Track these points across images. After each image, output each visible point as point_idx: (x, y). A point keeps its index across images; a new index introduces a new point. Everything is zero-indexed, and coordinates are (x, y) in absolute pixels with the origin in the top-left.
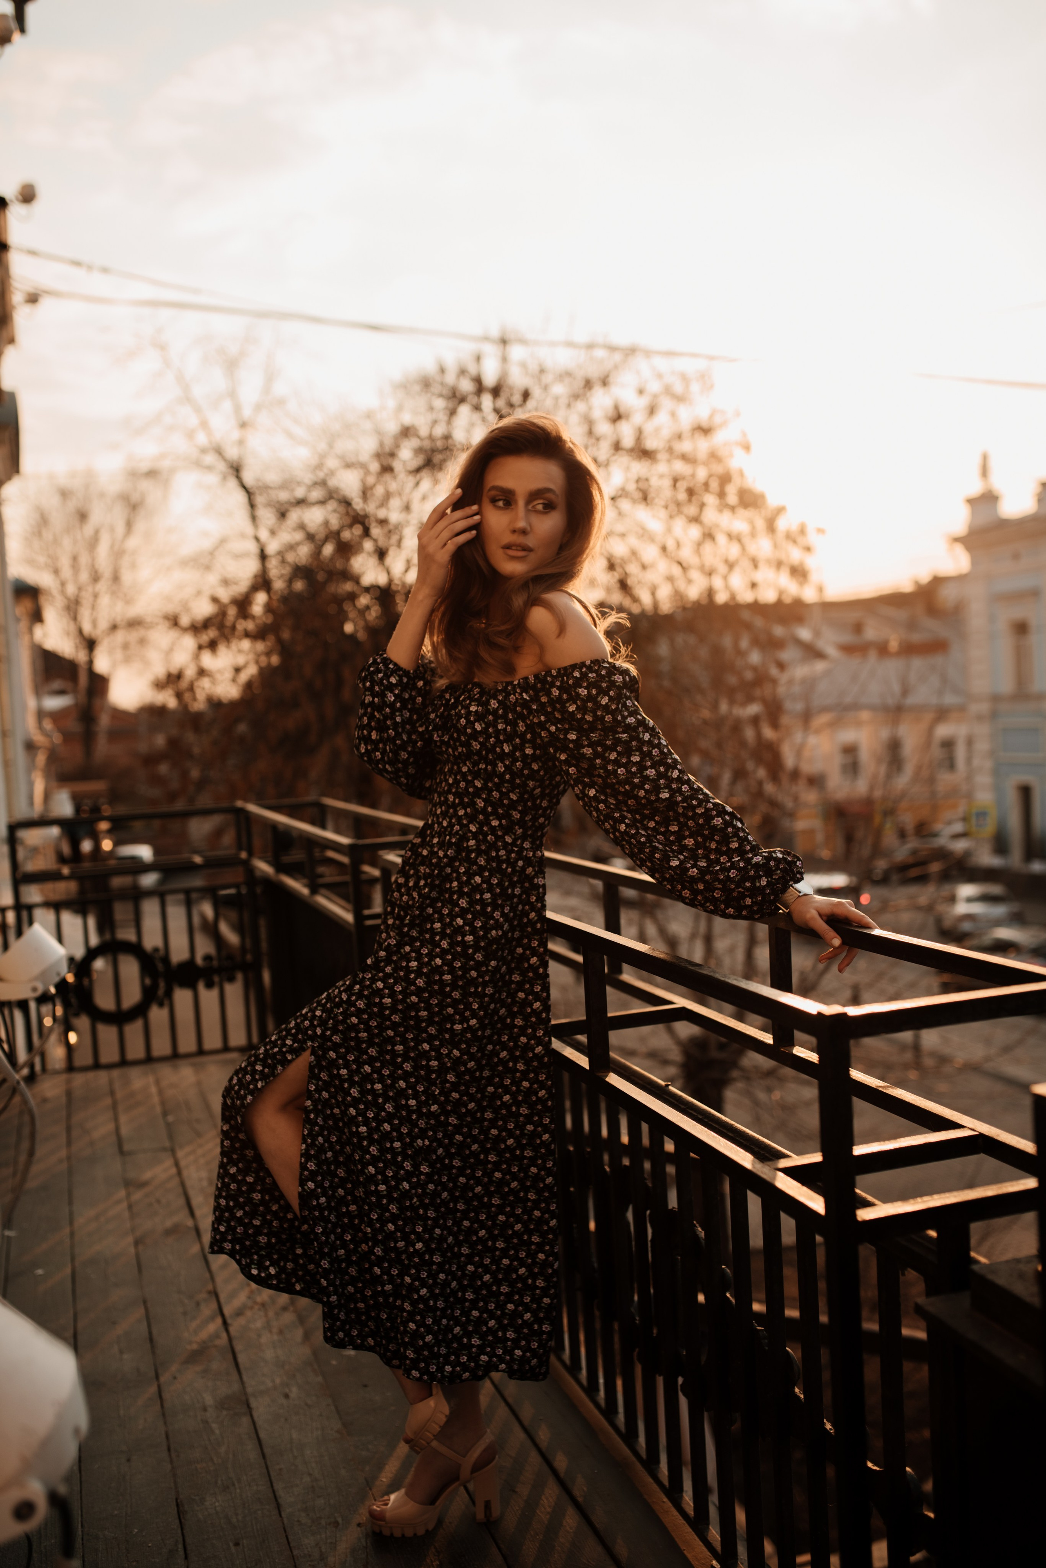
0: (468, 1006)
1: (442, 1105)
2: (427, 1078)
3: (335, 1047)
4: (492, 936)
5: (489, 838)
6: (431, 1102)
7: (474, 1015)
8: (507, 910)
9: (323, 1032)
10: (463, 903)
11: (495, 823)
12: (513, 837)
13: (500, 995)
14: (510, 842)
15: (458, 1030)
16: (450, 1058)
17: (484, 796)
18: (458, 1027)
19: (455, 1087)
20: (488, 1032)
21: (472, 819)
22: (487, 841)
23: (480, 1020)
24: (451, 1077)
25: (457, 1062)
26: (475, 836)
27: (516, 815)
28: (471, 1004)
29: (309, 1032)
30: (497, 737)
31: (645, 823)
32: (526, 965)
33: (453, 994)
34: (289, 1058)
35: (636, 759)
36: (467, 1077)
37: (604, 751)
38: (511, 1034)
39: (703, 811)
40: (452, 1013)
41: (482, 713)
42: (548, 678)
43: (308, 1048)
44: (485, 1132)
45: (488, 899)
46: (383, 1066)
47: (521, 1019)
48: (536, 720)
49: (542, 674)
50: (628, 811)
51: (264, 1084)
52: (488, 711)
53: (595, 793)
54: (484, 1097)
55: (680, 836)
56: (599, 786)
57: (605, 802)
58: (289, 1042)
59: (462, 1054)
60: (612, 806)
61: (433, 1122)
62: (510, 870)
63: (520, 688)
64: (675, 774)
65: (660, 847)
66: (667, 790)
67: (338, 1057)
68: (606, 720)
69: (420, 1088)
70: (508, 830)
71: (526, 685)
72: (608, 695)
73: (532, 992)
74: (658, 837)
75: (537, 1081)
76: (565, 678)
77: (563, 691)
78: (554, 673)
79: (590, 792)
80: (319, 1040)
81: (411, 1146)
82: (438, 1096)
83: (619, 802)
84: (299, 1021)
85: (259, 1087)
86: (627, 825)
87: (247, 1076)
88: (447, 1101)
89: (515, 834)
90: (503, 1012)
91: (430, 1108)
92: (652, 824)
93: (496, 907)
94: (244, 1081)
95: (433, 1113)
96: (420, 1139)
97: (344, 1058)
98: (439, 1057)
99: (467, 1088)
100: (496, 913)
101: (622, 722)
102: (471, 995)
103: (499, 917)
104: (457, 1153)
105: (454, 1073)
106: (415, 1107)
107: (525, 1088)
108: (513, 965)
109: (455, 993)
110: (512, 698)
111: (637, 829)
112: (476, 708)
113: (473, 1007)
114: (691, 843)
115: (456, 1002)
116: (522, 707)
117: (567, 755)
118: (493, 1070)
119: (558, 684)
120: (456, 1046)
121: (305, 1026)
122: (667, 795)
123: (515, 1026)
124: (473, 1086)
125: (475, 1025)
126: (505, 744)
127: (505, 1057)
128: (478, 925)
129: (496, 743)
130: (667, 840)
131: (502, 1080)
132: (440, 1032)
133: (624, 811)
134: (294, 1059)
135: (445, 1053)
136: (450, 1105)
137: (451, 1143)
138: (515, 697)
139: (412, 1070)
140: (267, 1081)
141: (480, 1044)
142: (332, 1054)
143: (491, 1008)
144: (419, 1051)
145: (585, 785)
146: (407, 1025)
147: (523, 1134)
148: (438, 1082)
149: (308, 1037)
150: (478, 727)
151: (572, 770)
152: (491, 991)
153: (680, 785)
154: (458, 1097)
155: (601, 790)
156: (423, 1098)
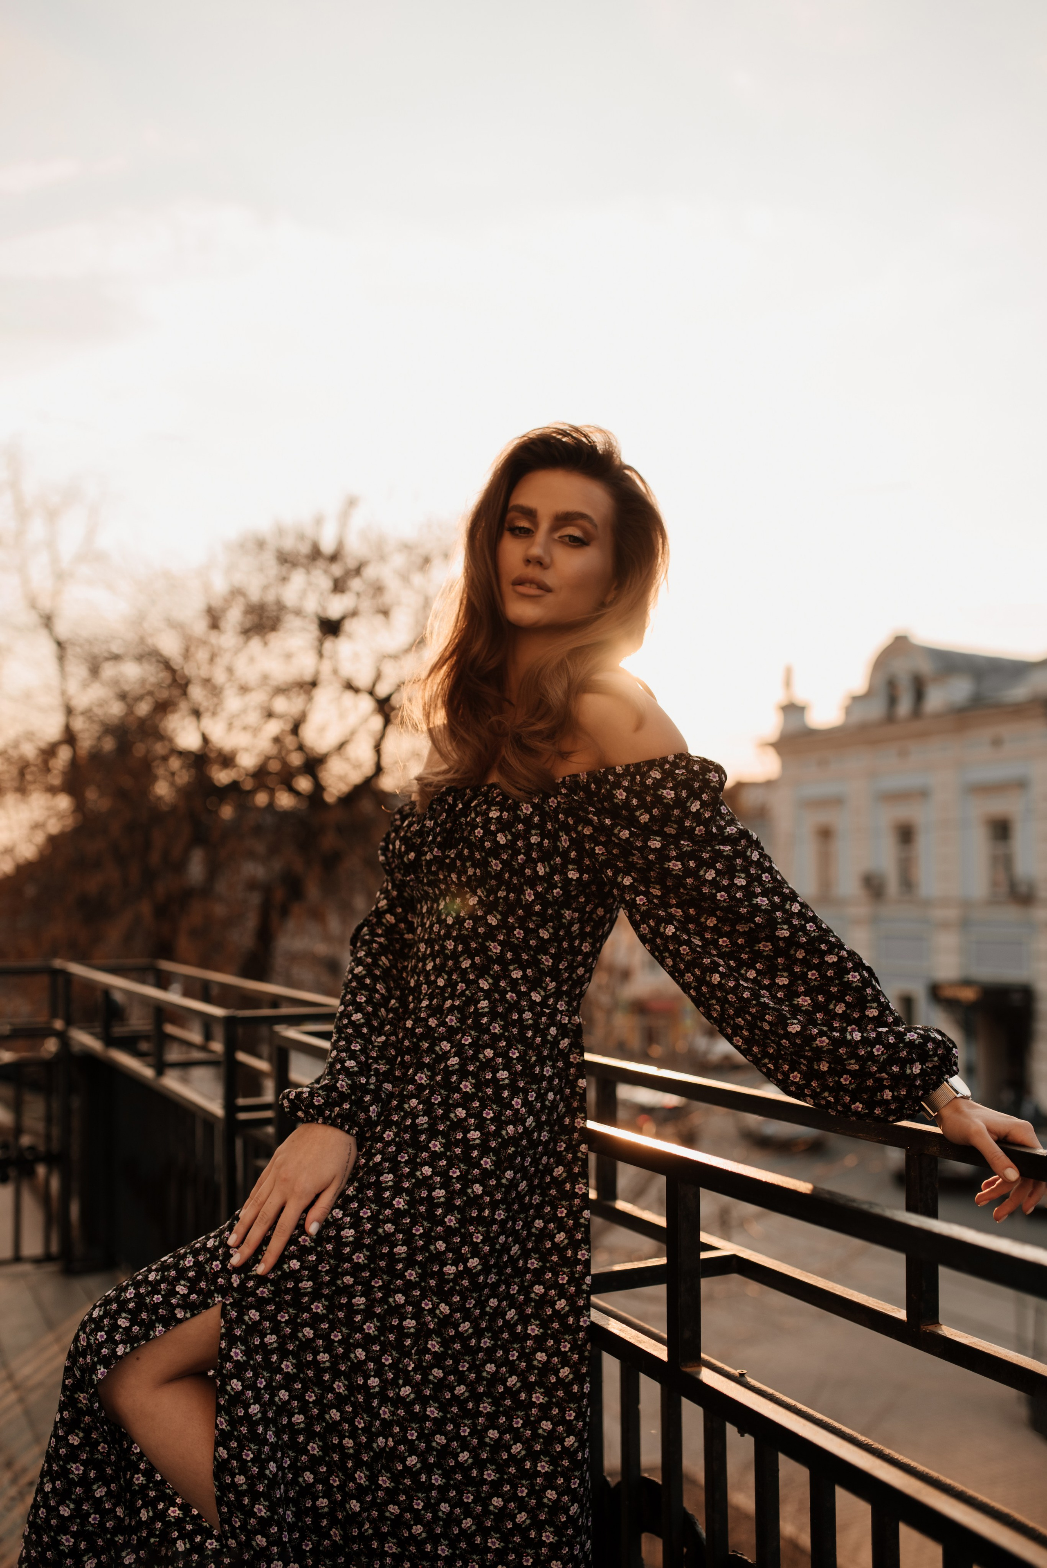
0: (467, 1239)
1: (417, 1388)
2: (398, 1345)
3: (260, 1304)
4: (507, 1133)
6: (401, 1382)
8: (532, 1096)
9: (243, 1283)
11: (517, 974)
12: (543, 993)
13: (514, 1224)
14: (538, 1001)
15: (450, 1274)
16: (435, 1316)
17: (502, 938)
18: (450, 1269)
19: (438, 1360)
20: (493, 1278)
21: (483, 971)
23: (484, 1259)
24: (434, 1345)
25: (445, 1322)
26: (488, 995)
27: (547, 961)
28: (471, 1235)
29: (220, 1280)
30: (528, 854)
31: (743, 972)
32: (548, 1179)
33: (446, 1220)
34: (179, 1316)
35: (741, 882)
36: (457, 1346)
37: (698, 867)
38: (522, 1281)
39: (835, 960)
40: (443, 1249)
41: (508, 821)
42: (610, 777)
43: (214, 1304)
44: (479, 1433)
45: (503, 1079)
46: (332, 1329)
47: (536, 1259)
48: (587, 831)
49: (600, 772)
50: (719, 956)
51: (128, 1350)
52: (517, 819)
53: (674, 930)
54: (479, 1379)
55: (791, 992)
56: (679, 921)
57: (688, 943)
58: (181, 1289)
59: (453, 1311)
60: (698, 949)
61: (401, 1412)
62: (538, 1040)
63: (566, 788)
64: (796, 908)
65: (772, 1004)
66: (785, 927)
67: (263, 1318)
68: (696, 832)
69: (387, 1360)
70: (535, 984)
71: (574, 784)
72: (700, 799)
73: (554, 1218)
74: (762, 992)
75: (558, 1353)
76: (638, 777)
77: (632, 795)
78: (619, 770)
79: (667, 930)
80: (235, 1295)
81: (368, 1446)
82: (412, 1373)
83: (706, 943)
84: (201, 1258)
85: (119, 1354)
86: (722, 975)
87: (99, 1334)
88: (425, 1381)
89: (545, 989)
90: (515, 1249)
91: (400, 1390)
92: (752, 974)
93: (514, 1091)
94: (92, 1341)
95: (404, 1399)
96: (381, 1438)
97: (272, 1318)
98: (418, 1315)
99: (457, 1362)
100: (515, 1099)
101: (719, 835)
102: (472, 1221)
103: (519, 1107)
104: (438, 1465)
105: (439, 1340)
106: (377, 1389)
107: (539, 1362)
108: (536, 1182)
109: (449, 1217)
110: (553, 802)
111: (737, 980)
112: (498, 814)
113: (475, 1240)
114: (806, 1004)
115: (450, 1232)
116: (567, 814)
117: (633, 878)
118: (495, 1337)
119: (626, 784)
120: (445, 1297)
121: (213, 1269)
122: (786, 934)
123: (527, 1270)
124: (465, 1361)
125: (475, 1267)
126: (539, 864)
127: (512, 1318)
128: (489, 1117)
129: (526, 862)
130: (773, 997)
131: (507, 1352)
132: (423, 1277)
133: (714, 956)
134: (187, 1319)
135: (427, 1308)
136: (428, 1387)
137: (429, 1449)
138: (556, 801)
139: (376, 1333)
140: (136, 1345)
141: (480, 1296)
142: (254, 1315)
143: (500, 1242)
144: (389, 1305)
145: (659, 920)
146: (375, 1268)
147: (535, 1436)
148: (413, 1351)
149: (215, 1287)
150: (501, 839)
151: (640, 900)
152: (502, 1217)
153: (803, 922)
154: (442, 1375)
155: (682, 927)
156: (390, 1375)
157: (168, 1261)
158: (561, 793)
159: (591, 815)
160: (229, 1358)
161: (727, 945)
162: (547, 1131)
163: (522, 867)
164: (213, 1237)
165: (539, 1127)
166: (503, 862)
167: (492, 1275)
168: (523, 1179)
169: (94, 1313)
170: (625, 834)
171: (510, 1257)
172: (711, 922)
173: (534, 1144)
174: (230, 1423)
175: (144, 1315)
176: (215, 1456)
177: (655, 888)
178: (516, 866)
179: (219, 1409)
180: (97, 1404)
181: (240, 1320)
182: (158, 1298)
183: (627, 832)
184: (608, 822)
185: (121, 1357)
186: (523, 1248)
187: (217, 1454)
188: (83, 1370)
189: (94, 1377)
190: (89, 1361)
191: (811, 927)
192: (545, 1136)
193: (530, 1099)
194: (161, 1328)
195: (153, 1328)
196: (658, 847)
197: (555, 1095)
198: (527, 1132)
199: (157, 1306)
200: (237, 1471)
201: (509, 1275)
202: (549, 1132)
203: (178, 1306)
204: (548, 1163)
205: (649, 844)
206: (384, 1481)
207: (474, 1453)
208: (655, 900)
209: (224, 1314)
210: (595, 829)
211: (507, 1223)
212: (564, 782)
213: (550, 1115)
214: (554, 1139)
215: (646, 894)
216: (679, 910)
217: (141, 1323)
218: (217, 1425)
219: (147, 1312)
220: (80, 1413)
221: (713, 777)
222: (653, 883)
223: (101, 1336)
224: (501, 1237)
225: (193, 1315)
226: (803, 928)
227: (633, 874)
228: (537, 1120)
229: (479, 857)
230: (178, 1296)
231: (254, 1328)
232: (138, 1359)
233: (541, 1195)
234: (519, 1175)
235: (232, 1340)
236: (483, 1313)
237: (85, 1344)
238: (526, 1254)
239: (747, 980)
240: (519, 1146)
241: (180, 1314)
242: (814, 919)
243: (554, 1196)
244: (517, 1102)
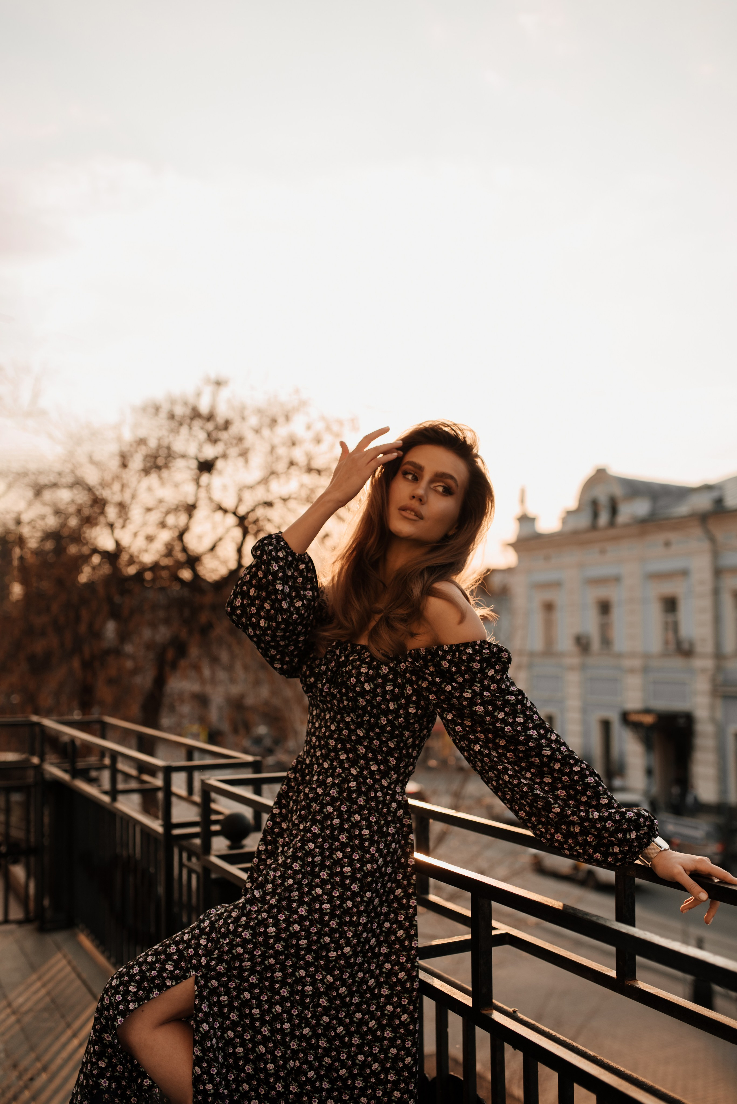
0: (343, 935)
1: (313, 1029)
2: (302, 1003)
3: (219, 976)
4: (367, 869)
5: (368, 781)
6: (303, 1025)
7: (348, 943)
8: (382, 846)
10: (343, 838)
11: (374, 768)
12: (389, 781)
13: (372, 925)
14: (386, 785)
15: (333, 957)
16: (324, 983)
17: (366, 744)
19: (326, 1011)
20: (359, 960)
21: (354, 763)
22: (367, 784)
23: (354, 948)
24: (323, 1002)
25: (330, 987)
26: (356, 778)
27: (393, 762)
28: (346, 932)
29: (194, 961)
30: (384, 697)
31: (523, 773)
32: (392, 897)
33: (330, 923)
34: (168, 984)
35: (520, 720)
36: (338, 1002)
37: (494, 710)
38: (378, 961)
39: (579, 769)
40: (328, 941)
41: (373, 676)
42: (440, 652)
43: (190, 976)
44: (352, 1057)
45: (366, 835)
46: (261, 993)
47: (386, 947)
48: (425, 685)
49: (433, 648)
50: (509, 763)
51: (136, 1006)
52: (379, 675)
53: (479, 748)
54: (352, 1022)
55: (553, 788)
56: (482, 741)
57: (489, 755)
58: (169, 967)
59: (335, 980)
60: (495, 759)
61: (304, 1044)
62: (385, 810)
63: (411, 658)
64: (554, 737)
65: (542, 794)
66: (548, 749)
67: (220, 985)
68: (491, 688)
69: (295, 1012)
70: (385, 775)
71: (417, 655)
72: (495, 669)
73: (396, 921)
74: (536, 786)
75: (400, 1005)
76: (457, 653)
77: (453, 665)
78: (446, 648)
79: (475, 748)
80: (204, 970)
81: (284, 1067)
82: (310, 1019)
83: (500, 756)
84: (181, 947)
85: (131, 1008)
86: (510, 776)
87: (117, 996)
88: (318, 1024)
89: (390, 779)
90: (373, 941)
91: (303, 1031)
92: (528, 775)
93: (372, 842)
94: (113, 1001)
95: (305, 1035)
96: (291, 1061)
97: (226, 986)
98: (314, 983)
99: (337, 1012)
100: (372, 848)
101: (506, 690)
102: (346, 924)
103: (374, 852)
104: (326, 1076)
105: (326, 998)
106: (289, 1030)
107: (389, 1011)
108: (384, 898)
109: (332, 921)
110: (403, 666)
111: (519, 779)
112: (367, 671)
113: (348, 936)
114: (563, 795)
115: (333, 931)
116: (412, 673)
117: (453, 715)
118: (361, 996)
119: (449, 658)
120: (330, 972)
121: (189, 954)
122: (549, 753)
123: (381, 954)
124: (343, 1011)
125: (348, 953)
126: (391, 703)
127: (372, 984)
128: (356, 859)
129: (382, 701)
130: (542, 790)
131: (369, 1006)
132: (316, 959)
133: (505, 763)
134: (173, 986)
135: (319, 978)
136: (320, 1028)
137: (321, 1066)
138: (405, 665)
139: (288, 995)
140: (141, 1003)
141: (352, 971)
142: (214, 983)
143: (364, 936)
144: (296, 977)
145: (470, 741)
146: (288, 953)
147: (387, 1058)
148: (311, 1006)
149: (191, 965)
150: (367, 687)
151: (458, 728)
152: (365, 921)
153: (559, 746)
154: (328, 1020)
155: (485, 746)
156: (297, 1021)
157: (159, 949)
158: (408, 661)
159: (427, 676)
160: (201, 1010)
161: (512, 757)
162: (391, 867)
163: (380, 704)
164: (187, 933)
165: (386, 864)
166: (366, 701)
167: (360, 958)
168: (377, 897)
169: (113, 982)
170: (449, 688)
171: (370, 946)
172: (502, 743)
173: (383, 875)
174: (202, 1051)
175: (146, 984)
176: (193, 1072)
177: (467, 721)
178: (375, 704)
179: (195, 1043)
180: (116, 1041)
181: (206, 986)
182: (154, 973)
183: (450, 687)
184: (438, 680)
185: (132, 1011)
186: (378, 940)
187: (194, 1071)
188: (107, 1019)
189: (115, 1023)
190: (111, 1013)
191: (563, 749)
192: (389, 870)
193: (381, 848)
194: (157, 992)
195: (152, 992)
196: (469, 697)
197: (396, 845)
198: (379, 868)
199: (154, 978)
200: (207, 1082)
201: (370, 957)
202: (392, 867)
203: (168, 978)
204: (391, 886)
205: (464, 695)
206: (294, 1088)
207: (349, 1070)
208: (467, 729)
209: (196, 982)
210: (429, 683)
211: (368, 925)
212: (410, 653)
213: (392, 857)
214: (395, 872)
215: (462, 725)
216: (483, 735)
217: (144, 989)
218: (194, 1053)
219: (148, 982)
220: (104, 1047)
221: (504, 655)
222: (466, 717)
223: (119, 997)
224: (364, 934)
225: (177, 983)
226: (559, 749)
227: (453, 712)
228: (385, 860)
229: (351, 696)
230: (167, 971)
231: (214, 991)
232: (143, 1011)
233: (387, 907)
234: (374, 895)
235: (202, 999)
236: (354, 982)
237: (108, 1003)
238: (379, 944)
239: (526, 778)
240: (375, 877)
241: (169, 983)
242: (564, 744)
243: (396, 908)
244: (373, 849)
